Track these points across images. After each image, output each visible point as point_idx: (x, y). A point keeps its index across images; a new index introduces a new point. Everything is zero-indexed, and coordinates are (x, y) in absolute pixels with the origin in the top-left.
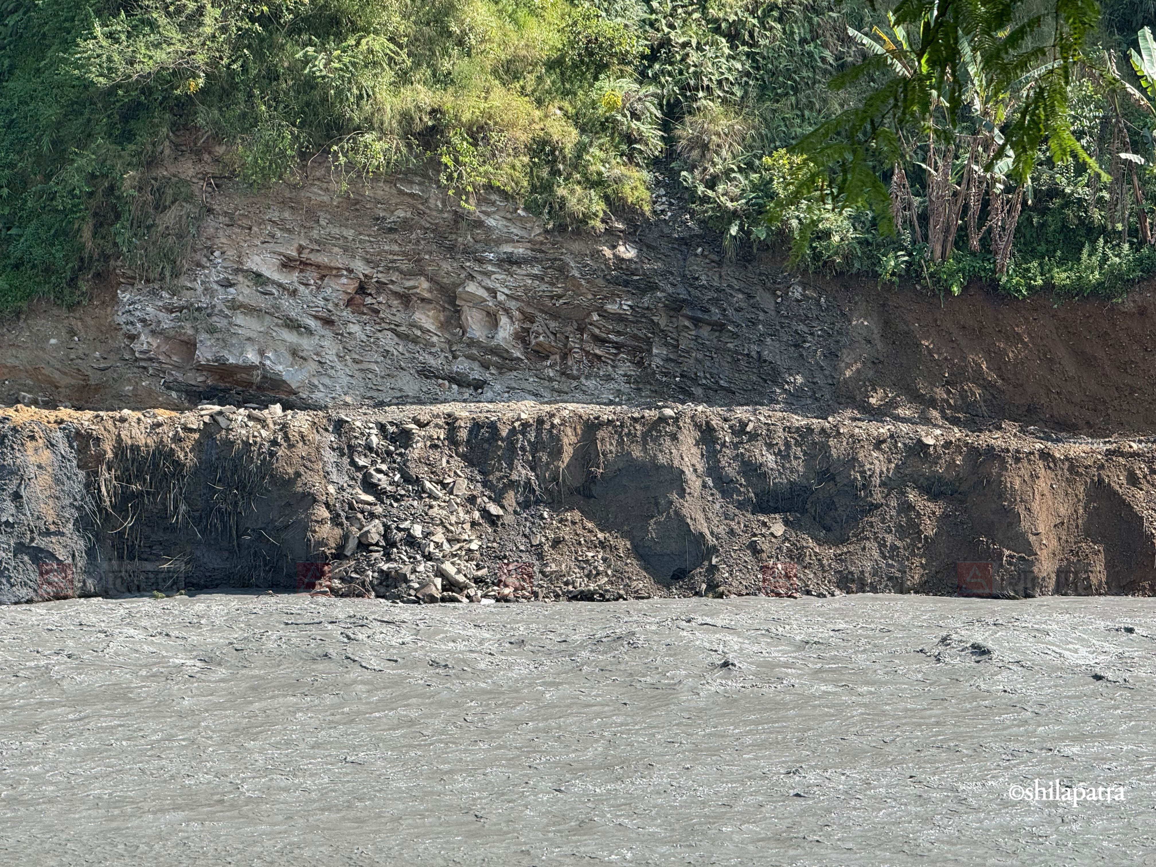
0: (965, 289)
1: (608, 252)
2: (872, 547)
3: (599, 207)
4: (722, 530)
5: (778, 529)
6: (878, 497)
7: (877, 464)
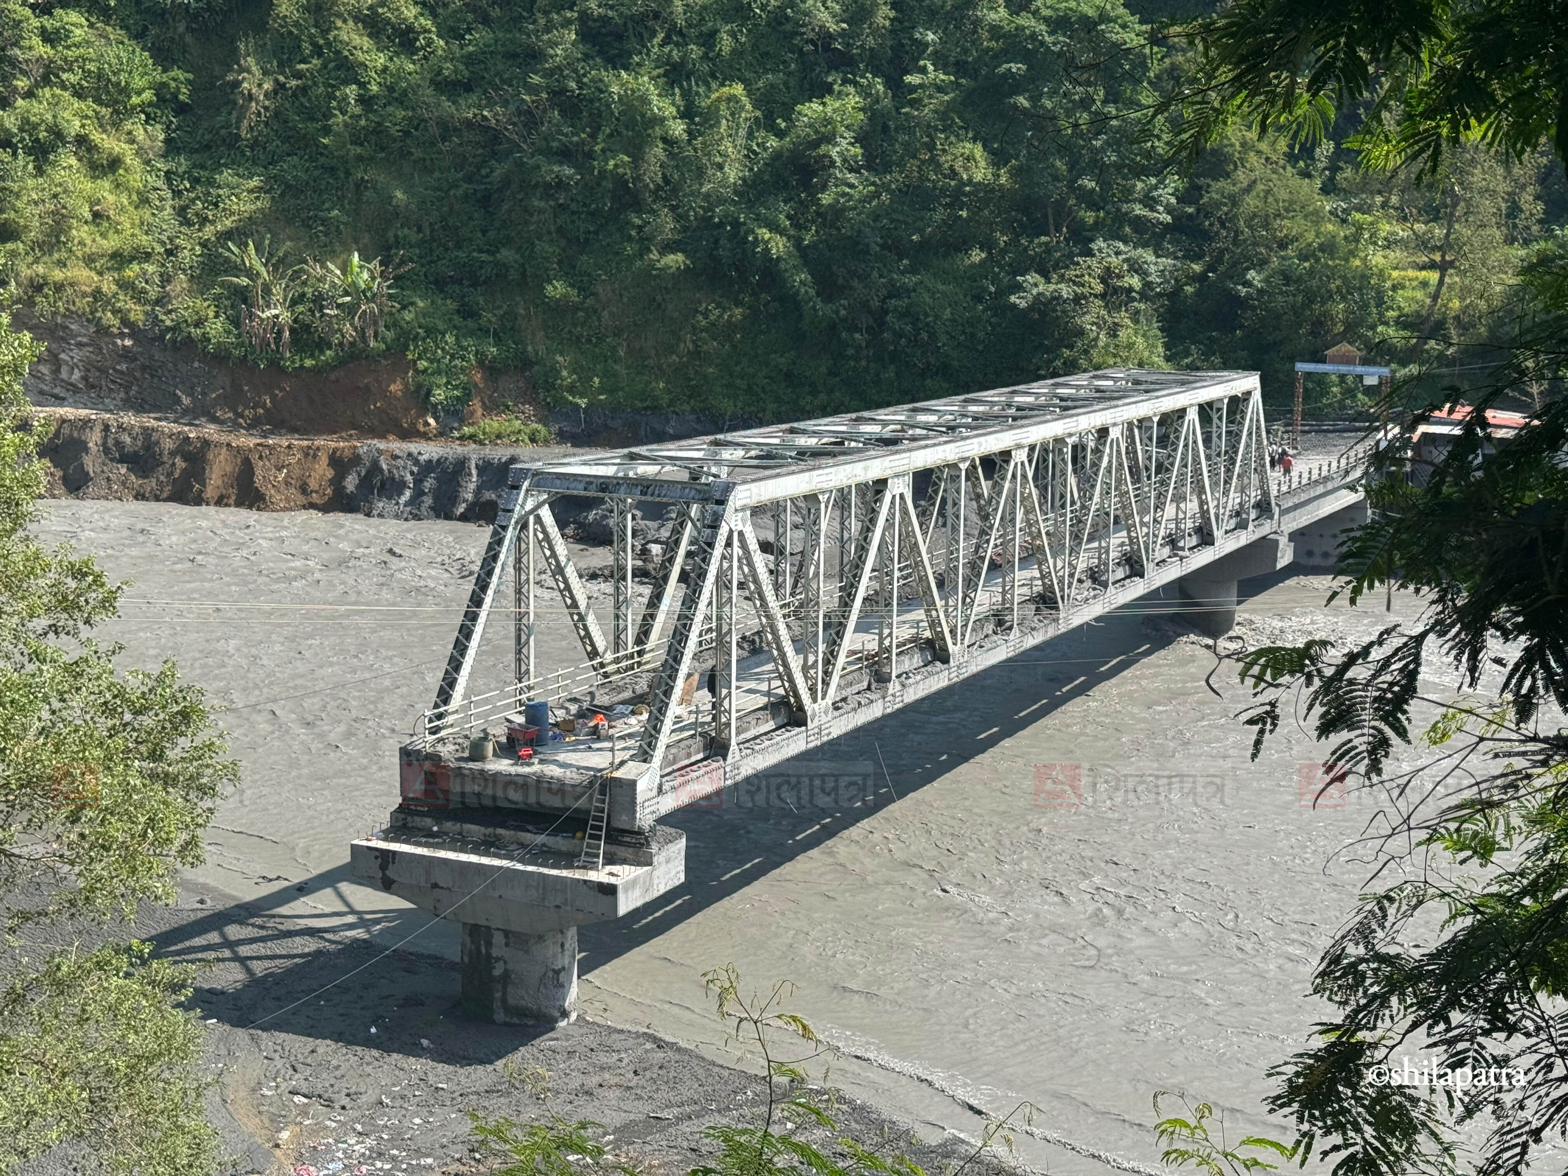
0: (268, 367)
1: (119, 342)
2: (154, 480)
3: (117, 322)
4: (98, 470)
5: (123, 471)
6: (165, 459)
7: (168, 444)
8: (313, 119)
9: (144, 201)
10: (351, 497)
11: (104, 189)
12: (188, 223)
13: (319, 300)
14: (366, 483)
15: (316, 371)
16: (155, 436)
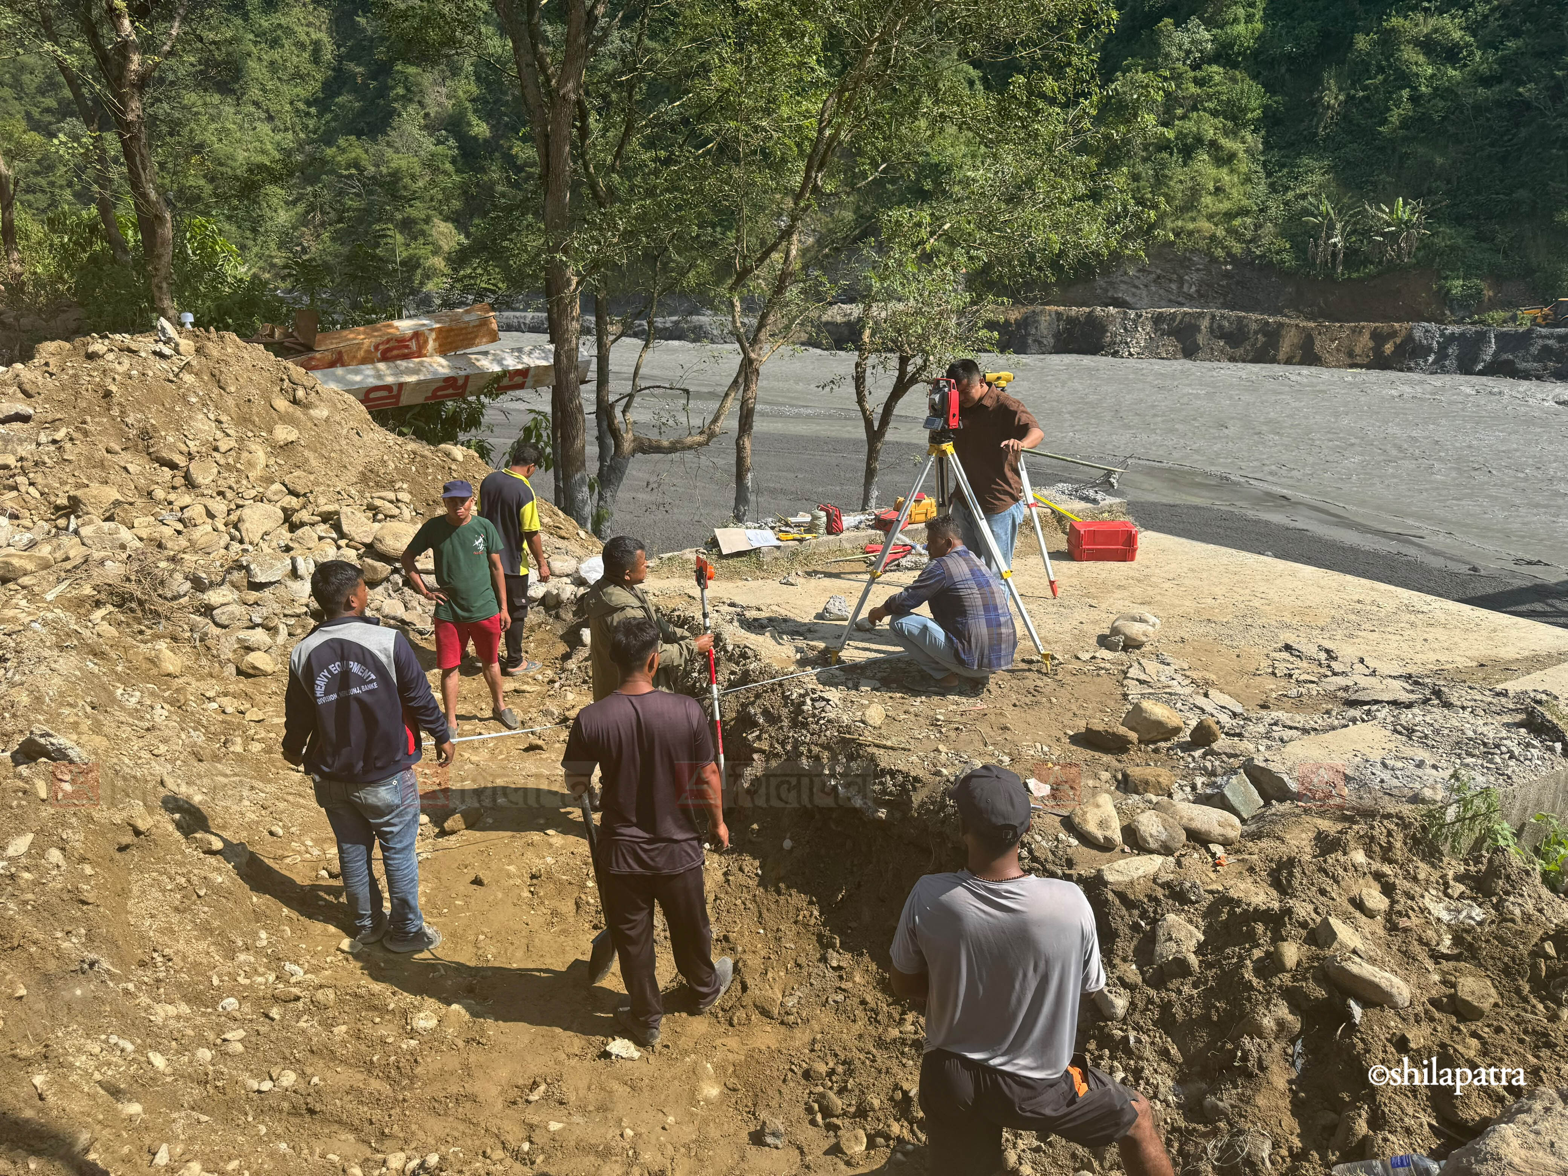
0: (1324, 279)
1: (1223, 267)
2: (1242, 349)
3: (1223, 255)
4: (1206, 343)
5: (1222, 343)
6: (1251, 336)
7: (1254, 326)
8: (1371, 117)
9: (1248, 180)
10: (1388, 358)
11: (1224, 174)
12: (1276, 191)
13: (1366, 233)
14: (1400, 349)
15: (1360, 280)
16: (1245, 321)
